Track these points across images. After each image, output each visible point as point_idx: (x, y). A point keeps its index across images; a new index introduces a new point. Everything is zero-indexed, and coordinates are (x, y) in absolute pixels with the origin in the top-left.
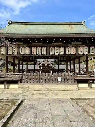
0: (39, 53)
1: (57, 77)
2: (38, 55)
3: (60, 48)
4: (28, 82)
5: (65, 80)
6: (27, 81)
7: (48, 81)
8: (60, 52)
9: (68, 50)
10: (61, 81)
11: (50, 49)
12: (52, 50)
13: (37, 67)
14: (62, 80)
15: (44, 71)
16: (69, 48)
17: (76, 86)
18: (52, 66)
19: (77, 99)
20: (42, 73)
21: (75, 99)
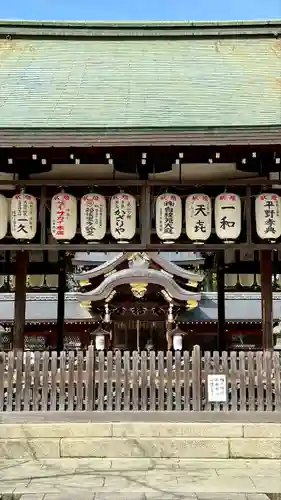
0: (90, 231)
1: (203, 375)
2: (86, 242)
3: (220, 203)
4: (27, 407)
5: (250, 397)
6: (19, 397)
7: (146, 398)
8: (218, 224)
9: (267, 212)
10: (223, 398)
11: (161, 204)
12: (169, 214)
13: (79, 310)
14: (229, 396)
15: (124, 339)
16: (269, 204)
18: (185, 302)
20: (110, 353)
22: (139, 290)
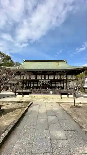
0: (40, 78)
1: (50, 91)
3: (51, 76)
5: (55, 93)
6: (34, 93)
7: (45, 93)
9: (56, 77)
11: (46, 76)
13: (39, 85)
15: (43, 88)
17: (60, 96)
19: (59, 102)
21: (58, 102)
22: (44, 84)
